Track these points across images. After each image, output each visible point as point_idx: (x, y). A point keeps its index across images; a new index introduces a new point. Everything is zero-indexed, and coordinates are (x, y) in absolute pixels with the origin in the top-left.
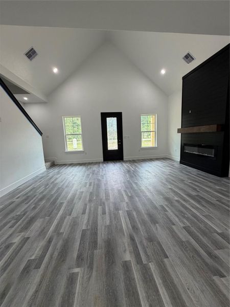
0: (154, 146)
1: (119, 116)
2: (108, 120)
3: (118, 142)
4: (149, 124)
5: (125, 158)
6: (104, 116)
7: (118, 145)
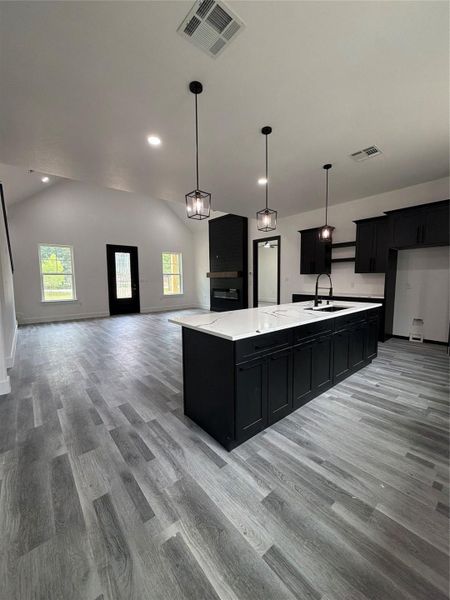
0: (178, 292)
1: (133, 251)
2: (118, 256)
3: (132, 286)
4: (172, 264)
5: (142, 308)
6: (112, 250)
7: (133, 291)
